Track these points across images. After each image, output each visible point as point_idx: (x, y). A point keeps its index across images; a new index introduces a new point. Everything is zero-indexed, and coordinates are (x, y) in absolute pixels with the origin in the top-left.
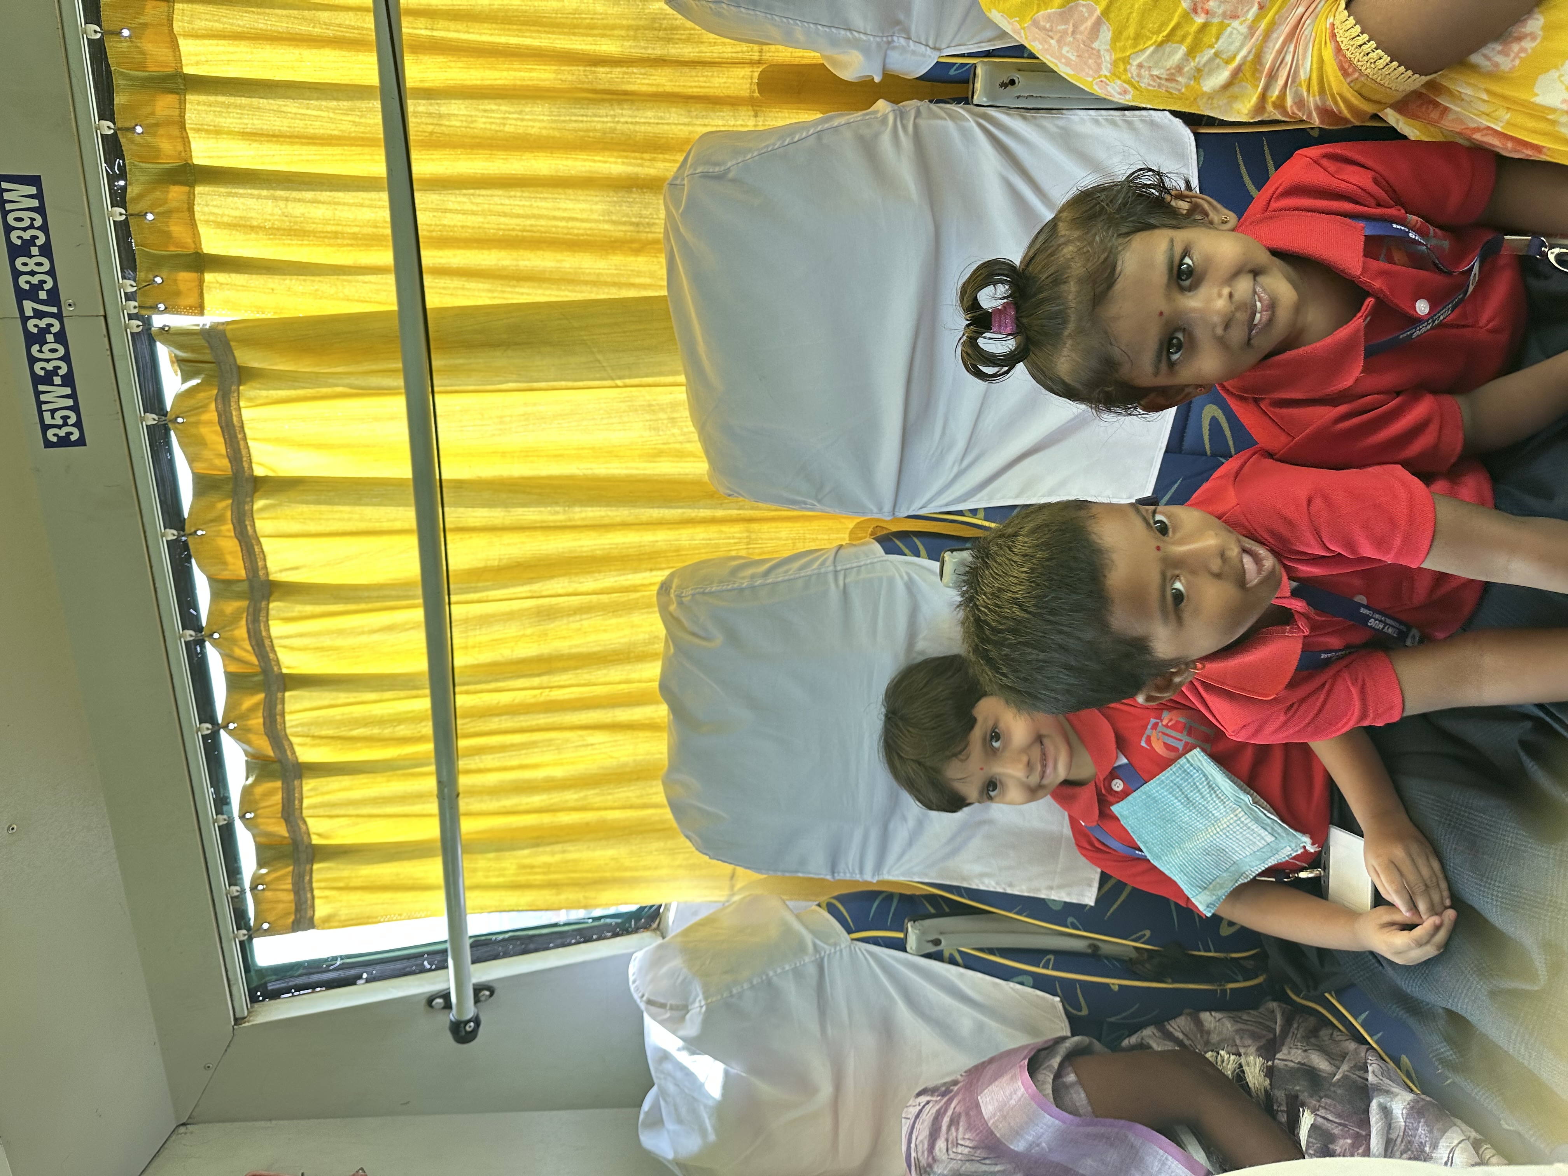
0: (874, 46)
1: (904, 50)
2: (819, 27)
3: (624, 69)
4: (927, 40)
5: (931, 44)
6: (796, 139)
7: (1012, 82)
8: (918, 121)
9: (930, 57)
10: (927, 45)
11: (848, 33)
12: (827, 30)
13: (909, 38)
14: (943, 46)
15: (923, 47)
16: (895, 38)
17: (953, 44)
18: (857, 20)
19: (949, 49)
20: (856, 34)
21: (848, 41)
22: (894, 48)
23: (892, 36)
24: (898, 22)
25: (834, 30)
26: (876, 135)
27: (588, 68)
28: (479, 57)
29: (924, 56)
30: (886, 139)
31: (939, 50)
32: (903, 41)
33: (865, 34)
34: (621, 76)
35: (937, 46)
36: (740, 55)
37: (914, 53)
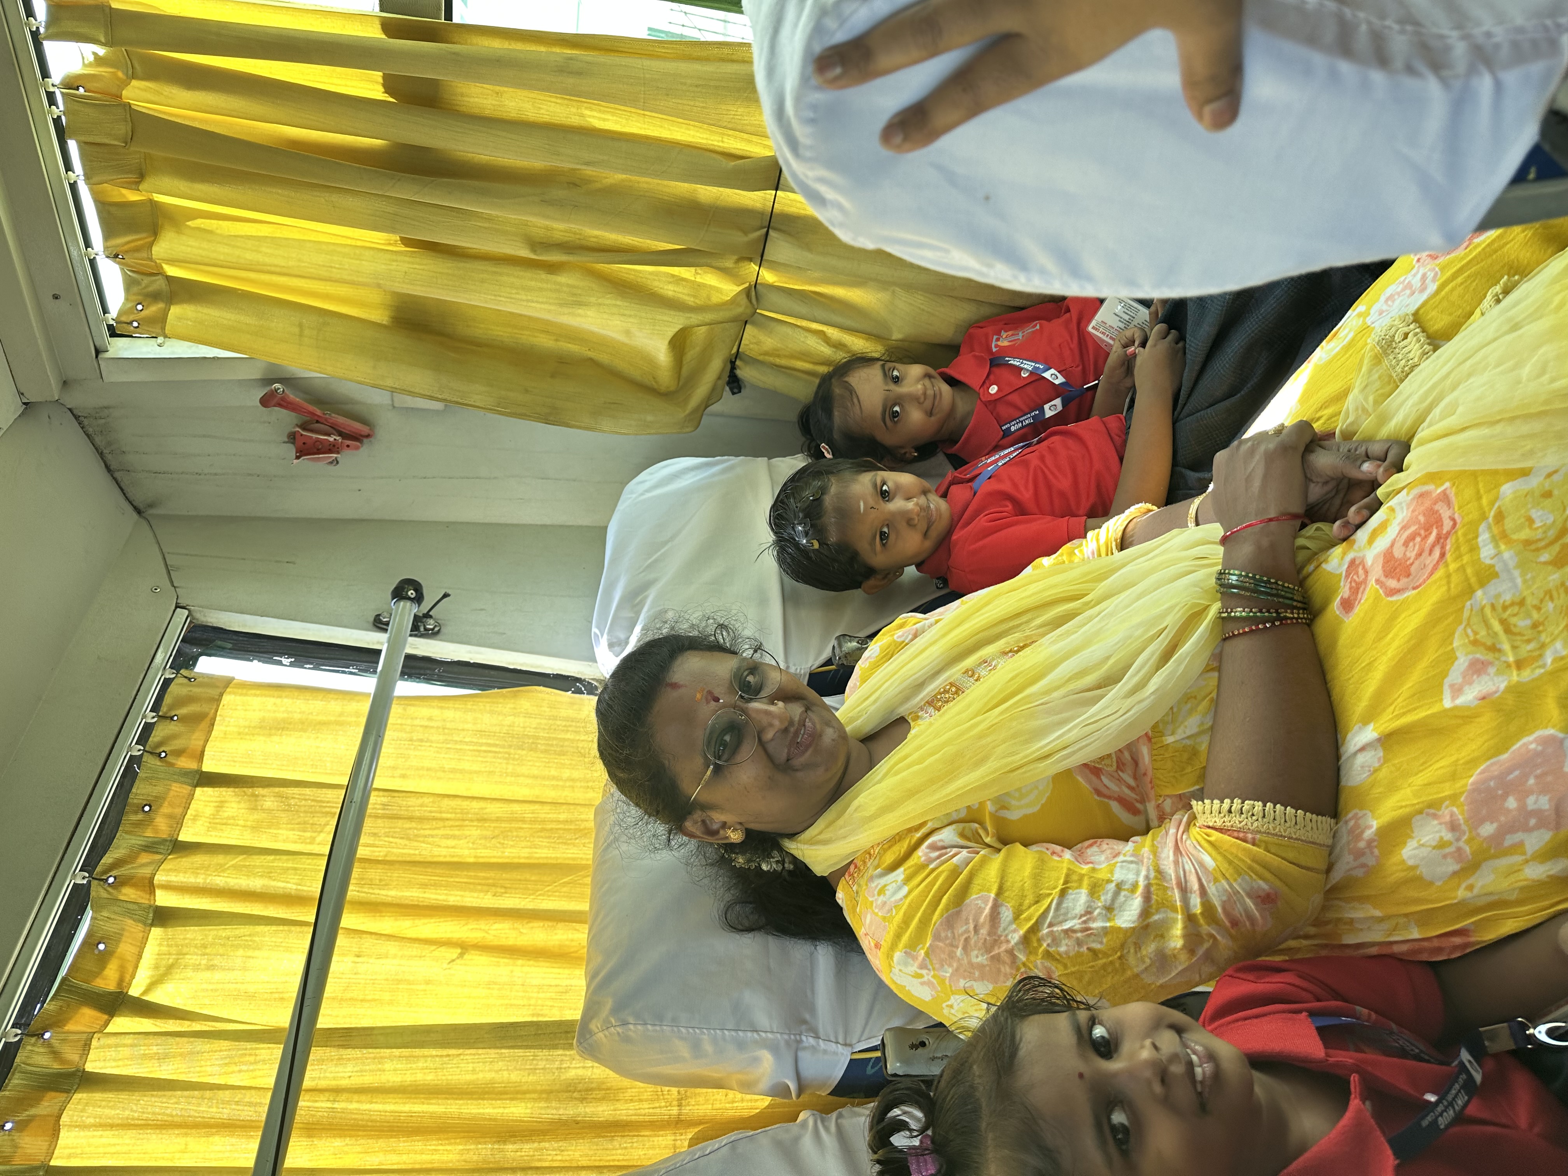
0: (782, 1043)
1: (814, 1049)
2: (726, 1032)
3: (536, 1145)
4: (836, 1038)
5: (841, 1041)
6: (707, 1152)
7: (923, 1044)
8: (839, 1121)
9: (842, 1054)
10: (837, 1043)
11: (755, 1035)
12: (733, 1033)
13: (817, 1037)
14: (854, 1041)
15: (834, 1045)
16: (804, 1038)
17: (863, 1038)
18: (762, 1019)
19: (860, 1044)
20: (763, 1034)
21: (756, 1042)
22: (805, 1048)
23: (800, 1035)
24: (804, 1022)
25: (740, 1033)
26: (797, 1139)
27: (496, 1146)
28: (379, 1137)
29: (835, 1053)
30: (807, 1142)
31: (851, 1045)
32: (812, 1041)
33: (772, 1032)
34: (531, 1153)
35: (848, 1042)
36: (658, 1111)
37: (825, 1052)
